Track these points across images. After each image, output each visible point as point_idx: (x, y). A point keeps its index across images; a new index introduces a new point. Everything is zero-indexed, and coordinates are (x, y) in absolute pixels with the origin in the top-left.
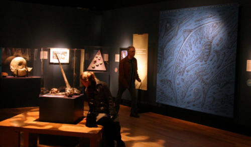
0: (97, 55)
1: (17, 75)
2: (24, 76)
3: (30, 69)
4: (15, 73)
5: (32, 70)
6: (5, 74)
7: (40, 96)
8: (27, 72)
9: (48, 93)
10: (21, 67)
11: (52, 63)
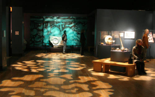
0: (149, 35)
1: (108, 44)
2: (111, 45)
3: (114, 41)
4: (107, 43)
5: (115, 42)
6: (102, 43)
7: (111, 51)
8: (113, 42)
9: (115, 50)
10: (110, 40)
11: (126, 39)
